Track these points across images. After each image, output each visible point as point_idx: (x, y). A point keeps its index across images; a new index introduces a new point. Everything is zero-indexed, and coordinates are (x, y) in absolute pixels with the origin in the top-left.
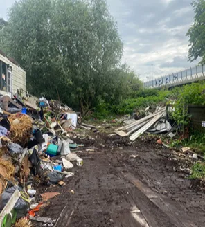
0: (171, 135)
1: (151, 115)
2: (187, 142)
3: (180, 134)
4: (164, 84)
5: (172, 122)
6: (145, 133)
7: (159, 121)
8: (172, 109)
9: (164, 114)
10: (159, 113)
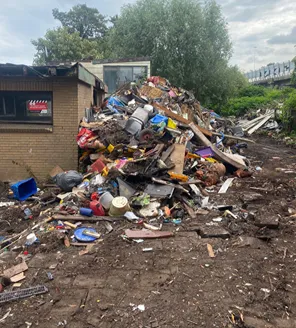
0: (278, 130)
1: (262, 116)
2: (288, 135)
3: (284, 129)
4: (272, 76)
5: (279, 121)
6: (259, 129)
7: (269, 121)
8: (279, 112)
9: (273, 116)
10: (269, 114)
